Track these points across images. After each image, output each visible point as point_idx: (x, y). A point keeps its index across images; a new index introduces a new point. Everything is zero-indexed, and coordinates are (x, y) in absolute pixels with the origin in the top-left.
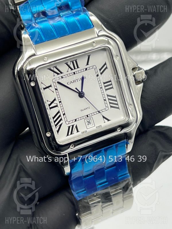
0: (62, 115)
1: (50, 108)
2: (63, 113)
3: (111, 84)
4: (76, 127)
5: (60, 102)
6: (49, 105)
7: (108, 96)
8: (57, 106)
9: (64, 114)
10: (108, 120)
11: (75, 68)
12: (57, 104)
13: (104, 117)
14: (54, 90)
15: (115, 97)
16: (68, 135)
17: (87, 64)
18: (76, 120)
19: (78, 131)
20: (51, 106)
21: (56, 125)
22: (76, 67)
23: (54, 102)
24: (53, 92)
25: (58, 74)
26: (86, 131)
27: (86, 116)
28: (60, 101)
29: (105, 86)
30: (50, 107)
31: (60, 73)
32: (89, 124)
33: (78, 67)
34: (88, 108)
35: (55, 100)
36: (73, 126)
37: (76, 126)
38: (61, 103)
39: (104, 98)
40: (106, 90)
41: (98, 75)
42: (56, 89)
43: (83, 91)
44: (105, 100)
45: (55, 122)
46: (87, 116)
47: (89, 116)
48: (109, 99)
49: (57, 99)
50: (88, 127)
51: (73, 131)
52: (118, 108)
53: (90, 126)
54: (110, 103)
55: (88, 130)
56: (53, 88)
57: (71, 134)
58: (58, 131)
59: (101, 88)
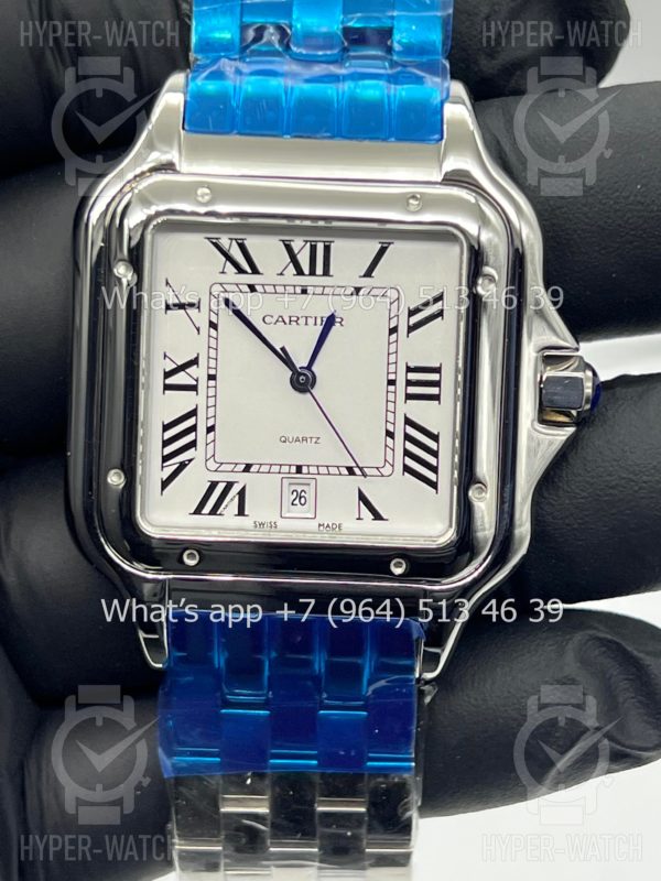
0: (202, 429)
1: (167, 387)
2: (210, 424)
3: (437, 384)
4: (242, 494)
5: (212, 377)
6: (167, 375)
7: (408, 422)
8: (194, 388)
9: (210, 429)
10: (377, 516)
11: (313, 272)
12: (197, 380)
13: (362, 498)
14: (204, 326)
15: (435, 438)
16: (198, 511)
17: (368, 274)
18: (248, 468)
19: (241, 512)
20: (171, 381)
21: (165, 459)
22: (319, 270)
23: (187, 370)
24: (198, 330)
25: (241, 271)
26: (274, 526)
27: (294, 469)
28: (212, 372)
29: (409, 383)
30: (169, 381)
31: (249, 270)
32: (297, 502)
33: (326, 272)
34: (314, 440)
35: (195, 362)
36: (229, 485)
37: (243, 490)
38: (212, 383)
39: (391, 428)
40: (409, 397)
41: (393, 330)
42: (213, 325)
43: (314, 368)
44: (390, 434)
45: (166, 443)
46: (299, 469)
47: (305, 470)
48: (408, 437)
49: (203, 361)
50: (289, 512)
51: (223, 506)
52: (434, 485)
53: (298, 511)
54: (407, 453)
55: (281, 523)
56: (201, 318)
57: (214, 512)
58: (165, 484)
59: (391, 382)
